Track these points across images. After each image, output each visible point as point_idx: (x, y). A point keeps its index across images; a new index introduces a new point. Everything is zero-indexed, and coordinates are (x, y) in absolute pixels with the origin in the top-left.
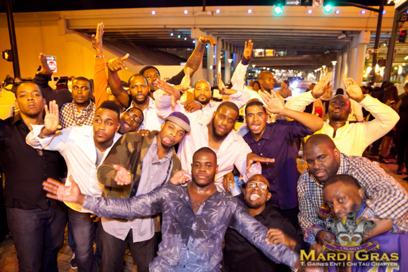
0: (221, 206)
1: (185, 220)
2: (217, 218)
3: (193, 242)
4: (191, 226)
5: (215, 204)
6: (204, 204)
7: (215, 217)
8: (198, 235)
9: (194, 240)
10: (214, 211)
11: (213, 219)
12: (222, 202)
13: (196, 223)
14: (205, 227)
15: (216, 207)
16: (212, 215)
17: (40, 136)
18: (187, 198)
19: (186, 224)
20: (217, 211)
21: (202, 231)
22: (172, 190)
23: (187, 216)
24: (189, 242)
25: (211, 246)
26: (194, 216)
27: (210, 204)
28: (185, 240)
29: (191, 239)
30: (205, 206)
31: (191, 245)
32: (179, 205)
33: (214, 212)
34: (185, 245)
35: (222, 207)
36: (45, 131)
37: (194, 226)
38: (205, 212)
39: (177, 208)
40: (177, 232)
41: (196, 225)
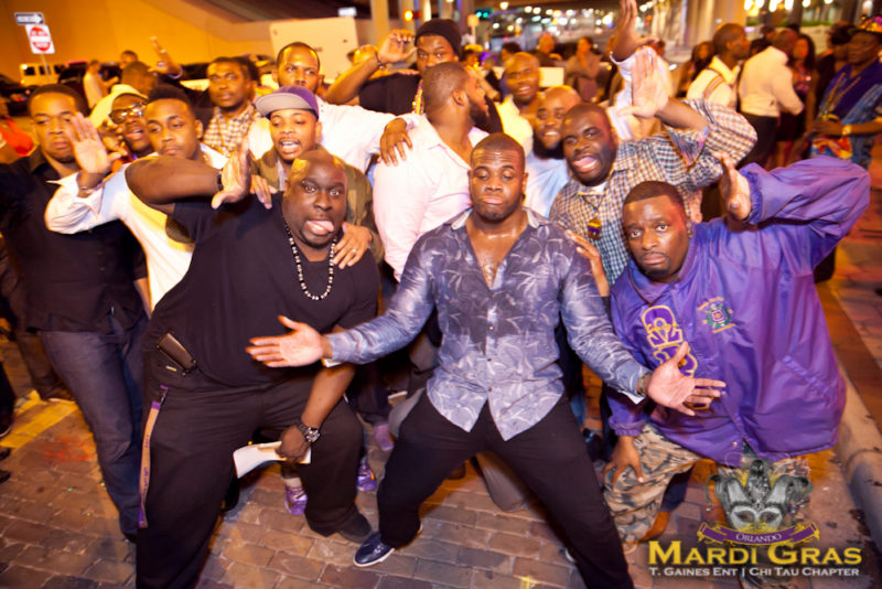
0: (540, 262)
1: (474, 304)
2: (535, 291)
3: (496, 345)
4: (486, 315)
5: (526, 259)
6: (505, 263)
7: (532, 288)
8: (504, 329)
9: (496, 341)
10: (527, 276)
11: (528, 293)
12: (543, 255)
13: (495, 307)
14: (514, 311)
15: (530, 268)
16: (525, 285)
17: (83, 194)
18: (469, 259)
19: (476, 312)
20: (533, 276)
21: (509, 320)
22: (437, 250)
23: (474, 296)
24: (487, 347)
25: (531, 345)
26: (490, 293)
27: (517, 262)
28: (479, 345)
29: (490, 341)
30: (508, 268)
31: (491, 351)
32: (454, 277)
33: (528, 279)
34: (481, 353)
35: (542, 266)
36: (85, 180)
37: (492, 315)
38: (510, 282)
39: (453, 285)
40: (463, 330)
41: (497, 311)
